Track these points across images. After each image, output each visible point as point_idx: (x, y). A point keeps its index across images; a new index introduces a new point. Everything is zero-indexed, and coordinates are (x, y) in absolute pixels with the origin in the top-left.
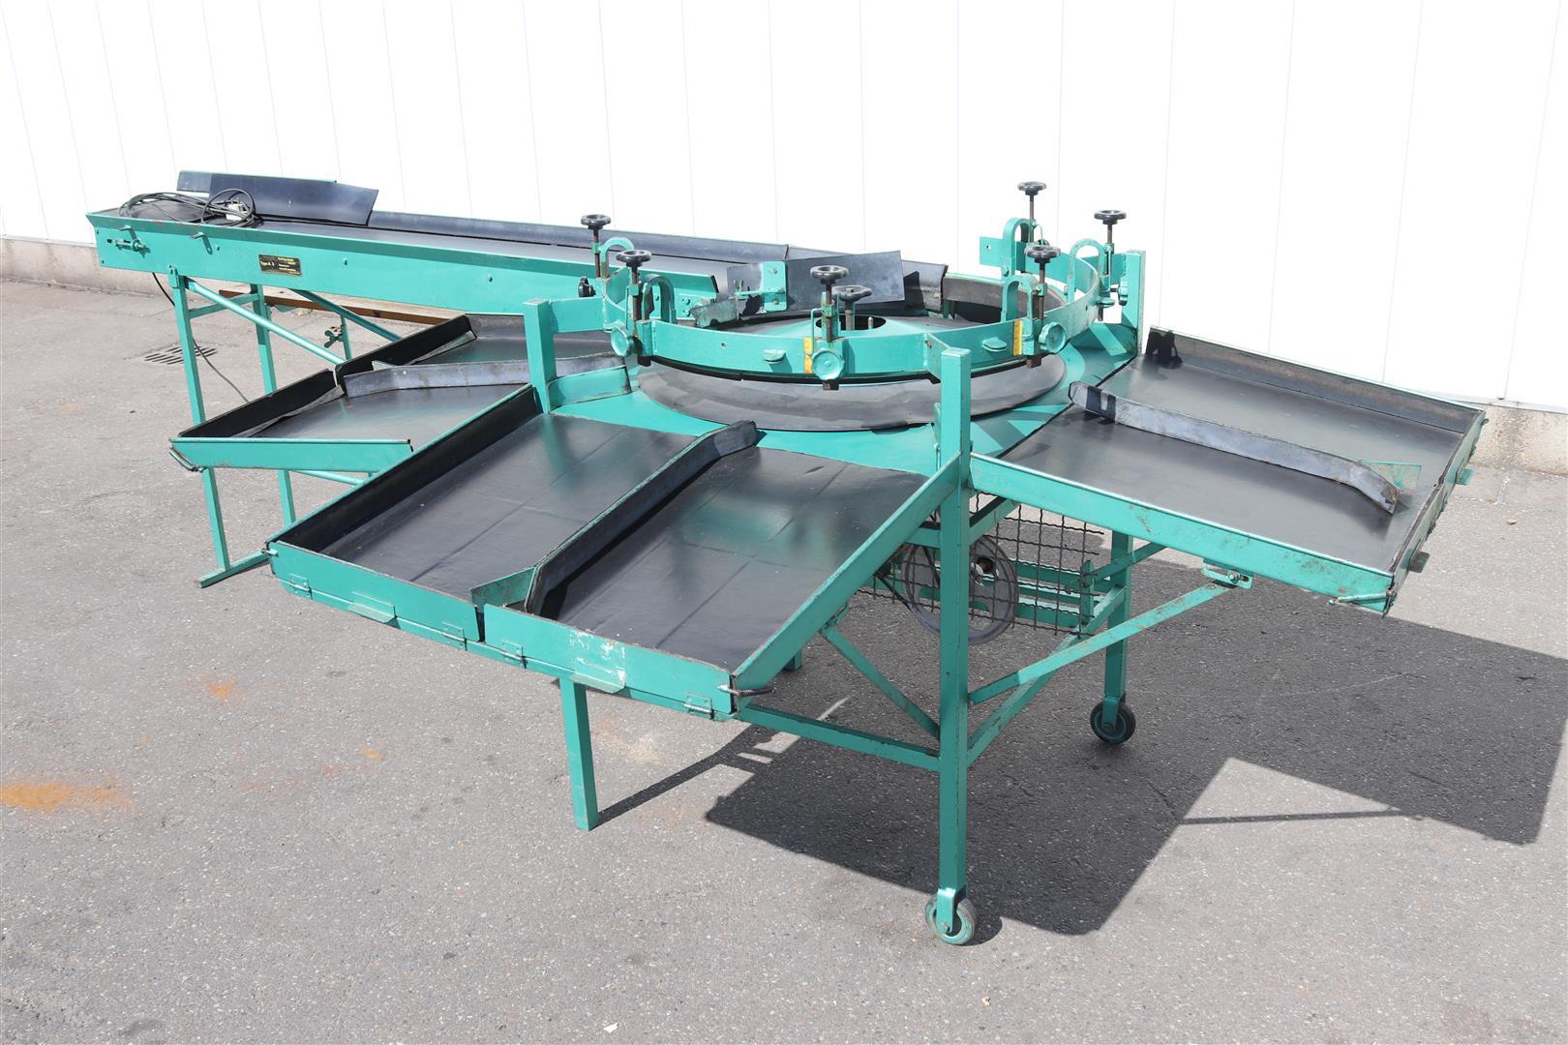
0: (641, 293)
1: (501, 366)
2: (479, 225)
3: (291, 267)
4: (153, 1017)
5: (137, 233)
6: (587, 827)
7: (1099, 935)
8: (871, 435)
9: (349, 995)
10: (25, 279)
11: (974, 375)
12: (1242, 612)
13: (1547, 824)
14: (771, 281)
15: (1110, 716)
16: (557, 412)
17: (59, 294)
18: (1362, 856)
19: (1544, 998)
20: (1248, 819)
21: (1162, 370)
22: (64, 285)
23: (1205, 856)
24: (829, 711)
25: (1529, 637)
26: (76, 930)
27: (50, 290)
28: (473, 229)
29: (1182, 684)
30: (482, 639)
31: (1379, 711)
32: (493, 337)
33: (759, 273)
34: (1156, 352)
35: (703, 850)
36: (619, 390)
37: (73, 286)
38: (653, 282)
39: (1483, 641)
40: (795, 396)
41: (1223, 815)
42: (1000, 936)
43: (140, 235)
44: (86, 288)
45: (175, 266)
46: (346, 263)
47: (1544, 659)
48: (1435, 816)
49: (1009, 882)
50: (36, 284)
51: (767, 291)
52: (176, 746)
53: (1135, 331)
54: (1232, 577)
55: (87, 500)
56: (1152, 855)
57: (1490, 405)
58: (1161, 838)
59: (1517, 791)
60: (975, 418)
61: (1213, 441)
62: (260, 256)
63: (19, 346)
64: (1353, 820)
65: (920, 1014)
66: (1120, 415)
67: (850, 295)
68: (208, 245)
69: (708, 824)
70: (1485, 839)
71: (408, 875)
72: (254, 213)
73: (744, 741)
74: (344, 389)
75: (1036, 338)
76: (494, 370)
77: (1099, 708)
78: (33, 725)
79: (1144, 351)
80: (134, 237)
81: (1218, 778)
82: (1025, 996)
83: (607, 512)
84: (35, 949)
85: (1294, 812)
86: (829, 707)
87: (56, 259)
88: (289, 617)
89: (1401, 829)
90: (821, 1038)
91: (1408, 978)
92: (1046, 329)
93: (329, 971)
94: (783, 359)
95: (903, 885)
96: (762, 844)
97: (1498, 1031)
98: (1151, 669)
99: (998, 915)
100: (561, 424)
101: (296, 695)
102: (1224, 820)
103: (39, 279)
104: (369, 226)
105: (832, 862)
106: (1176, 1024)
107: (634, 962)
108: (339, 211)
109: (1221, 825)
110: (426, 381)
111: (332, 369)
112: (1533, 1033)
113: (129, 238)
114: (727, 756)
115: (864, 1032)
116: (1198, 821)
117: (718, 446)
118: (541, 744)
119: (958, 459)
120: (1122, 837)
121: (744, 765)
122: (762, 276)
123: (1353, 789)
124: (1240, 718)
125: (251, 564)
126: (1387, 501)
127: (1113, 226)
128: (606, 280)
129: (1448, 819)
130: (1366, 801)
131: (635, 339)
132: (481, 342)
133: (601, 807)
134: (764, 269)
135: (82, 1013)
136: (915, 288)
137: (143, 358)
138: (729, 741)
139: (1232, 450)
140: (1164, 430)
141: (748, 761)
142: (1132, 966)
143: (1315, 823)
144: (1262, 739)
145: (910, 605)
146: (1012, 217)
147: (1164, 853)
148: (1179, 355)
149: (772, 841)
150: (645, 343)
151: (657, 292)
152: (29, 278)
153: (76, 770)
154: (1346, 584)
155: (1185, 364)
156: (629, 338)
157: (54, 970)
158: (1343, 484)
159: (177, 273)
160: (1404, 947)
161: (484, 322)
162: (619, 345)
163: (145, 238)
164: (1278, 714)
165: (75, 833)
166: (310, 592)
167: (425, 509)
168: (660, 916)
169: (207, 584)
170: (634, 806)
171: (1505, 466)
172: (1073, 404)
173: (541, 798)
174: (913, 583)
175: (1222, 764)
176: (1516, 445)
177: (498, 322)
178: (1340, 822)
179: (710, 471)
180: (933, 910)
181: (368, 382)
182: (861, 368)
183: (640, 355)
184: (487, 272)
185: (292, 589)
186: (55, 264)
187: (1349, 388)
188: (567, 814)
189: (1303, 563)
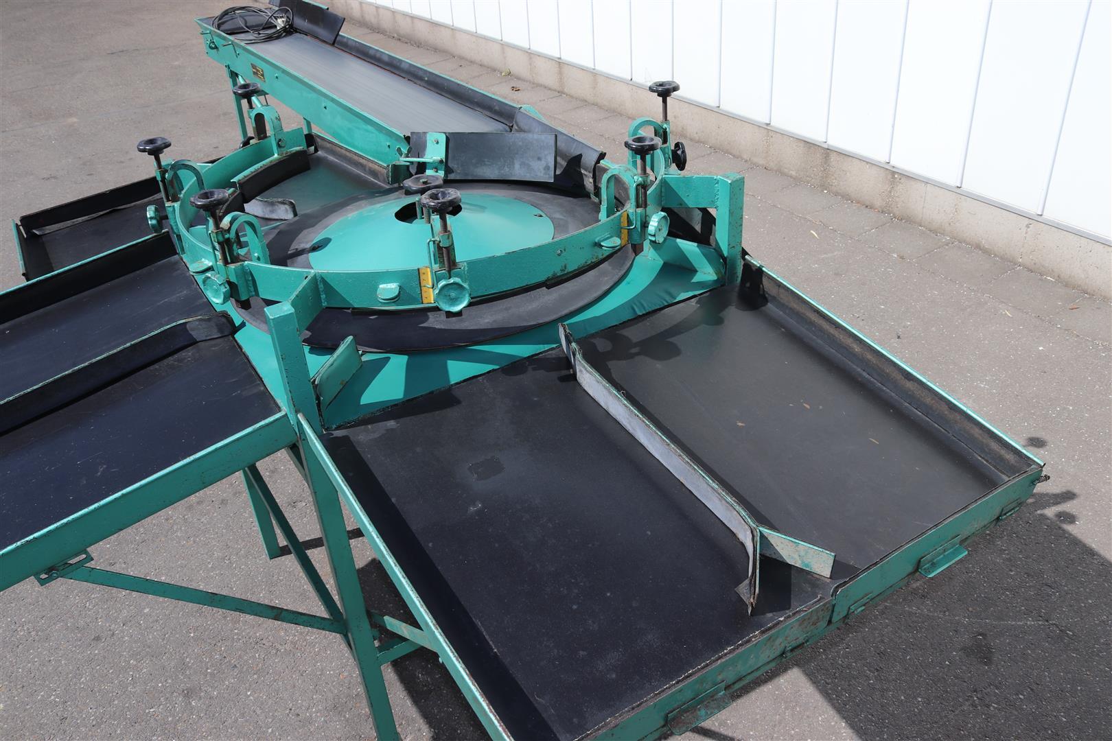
3: (261, 75)
5: (213, 36)
33: (426, 142)
43: (214, 39)
46: (277, 79)
51: (428, 159)
53: (725, 260)
62: (251, 64)
66: (579, 375)
68: (235, 51)
72: (291, 25)
75: (642, 226)
104: (335, 45)
108: (322, 33)
117: (191, 332)
122: (428, 145)
134: (429, 139)
136: (578, 170)
148: (767, 295)
155: (768, 305)
159: (229, 68)
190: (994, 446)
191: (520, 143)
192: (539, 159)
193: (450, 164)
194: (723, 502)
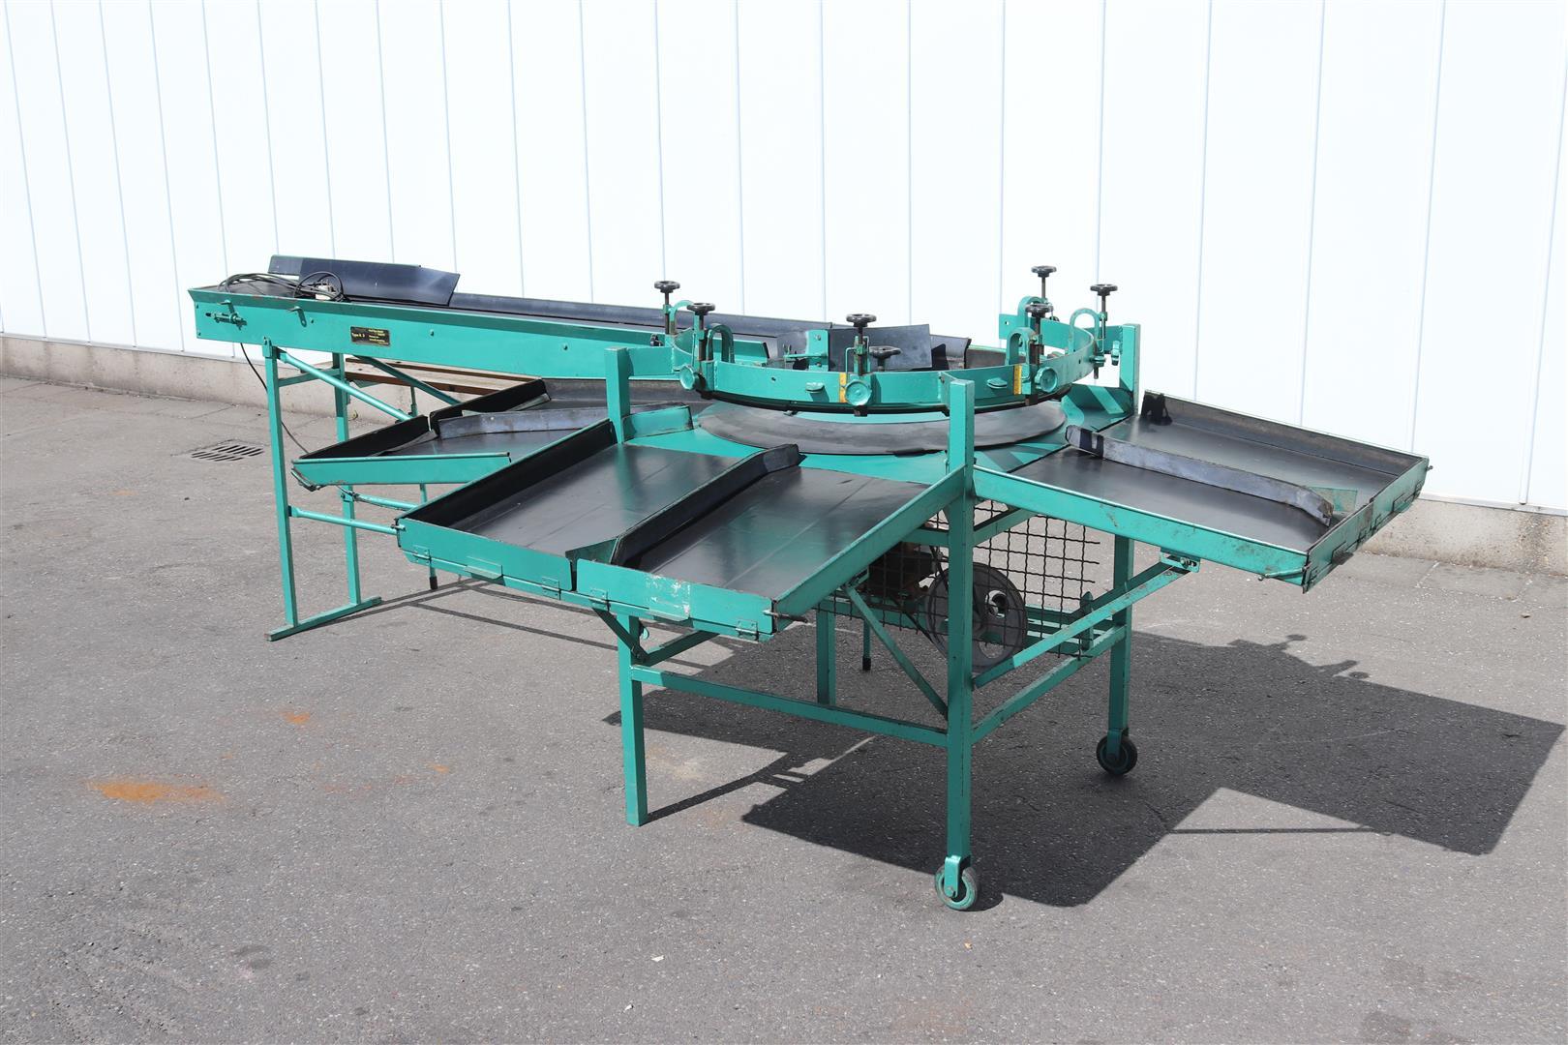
0: (706, 338)
1: (578, 413)
2: (553, 306)
3: (381, 338)
4: (259, 944)
5: (235, 307)
6: (637, 823)
7: (1090, 907)
8: (894, 459)
9: (430, 933)
10: (62, 382)
11: (977, 412)
12: (1251, 681)
13: (1506, 839)
14: (816, 346)
15: (1113, 748)
16: (630, 443)
17: (97, 397)
18: (1332, 859)
19: (1475, 958)
20: (1233, 831)
21: (1152, 426)
22: (102, 387)
23: (1190, 856)
24: (858, 746)
25: (1522, 704)
26: (185, 885)
27: (88, 393)
28: (547, 309)
29: (1186, 733)
30: (574, 589)
31: (1366, 755)
32: (565, 399)
33: (805, 340)
34: (1149, 413)
35: (741, 842)
36: (683, 426)
37: (111, 389)
38: (716, 330)
39: (1478, 707)
40: (832, 430)
41: (1211, 828)
42: (1001, 906)
43: (238, 309)
44: (125, 391)
45: (270, 337)
46: (433, 334)
47: (1532, 721)
48: (1404, 833)
49: (1012, 870)
50: (72, 386)
51: (812, 355)
52: (260, 759)
53: (1131, 394)
54: (1182, 562)
55: (152, 570)
56: (1142, 854)
57: (1513, 510)
58: (1151, 842)
59: (1484, 817)
60: (978, 448)
61: (1185, 472)
62: (352, 328)
63: (64, 441)
64: (1328, 834)
65: (926, 956)
66: (1107, 452)
67: (881, 352)
68: (302, 318)
69: (746, 824)
70: (1445, 850)
71: (478, 854)
72: (342, 293)
73: (780, 766)
74: (438, 432)
75: (1032, 379)
76: (572, 417)
77: (1104, 741)
78: (125, 741)
79: (1140, 412)
80: (232, 310)
81: (1210, 801)
82: (1019, 946)
83: (675, 503)
84: (150, 897)
85: (1275, 827)
86: (858, 742)
87: (96, 363)
88: (356, 666)
89: (1372, 841)
90: (839, 969)
91: (1357, 943)
92: (1041, 372)
93: (411, 917)
94: (822, 389)
95: (917, 870)
96: (793, 839)
97: (1429, 979)
98: (1160, 721)
99: (1001, 892)
100: (632, 452)
101: (367, 724)
102: (1211, 831)
103: (76, 382)
104: (451, 306)
105: (855, 852)
106: (1148, 968)
107: (678, 916)
108: (423, 292)
109: (1208, 835)
110: (511, 426)
111: (427, 415)
112: (1460, 981)
113: (228, 312)
114: (764, 776)
115: (877, 966)
116: (1187, 832)
117: (766, 464)
118: (595, 765)
119: (962, 469)
120: (1117, 841)
121: (779, 783)
122: (808, 343)
123: (1332, 813)
124: (1237, 759)
125: (315, 624)
126: (1324, 516)
127: (1107, 297)
128: (674, 336)
129: (1417, 835)
130: (1343, 821)
131: (701, 378)
132: (554, 402)
133: (650, 810)
134: (810, 337)
135: (198, 940)
136: (942, 358)
137: (189, 456)
138: (766, 765)
139: (1201, 480)
140: (1144, 464)
141: (783, 780)
142: (1115, 929)
143: (1293, 836)
144: (1255, 774)
145: (931, 635)
146: (1026, 295)
147: (1154, 852)
148: (1170, 415)
149: (801, 837)
150: (708, 379)
151: (718, 338)
152: (66, 381)
153: (170, 774)
154: (1272, 563)
155: (1173, 423)
156: (695, 374)
157: (169, 911)
158: (1291, 506)
159: (270, 344)
160: (1358, 922)
161: (559, 386)
162: (686, 380)
163: (242, 312)
164: (1273, 757)
165: (174, 819)
166: (430, 559)
167: (519, 509)
168: (702, 886)
169: (277, 637)
170: (679, 810)
171: (1529, 570)
172: (1070, 445)
173: (595, 803)
174: (935, 614)
175: (1214, 790)
176: (1539, 549)
177: (570, 385)
178: (1317, 836)
179: (759, 483)
180: (941, 878)
181: (460, 426)
182: (886, 399)
183: (704, 391)
184: (563, 341)
185: (414, 559)
186: (94, 367)
187: (1314, 441)
188: (619, 814)
189: (1237, 547)
190: (1390, 459)
191: (894, 336)
192: (915, 348)
193: (832, 359)
194: (1273, 482)
